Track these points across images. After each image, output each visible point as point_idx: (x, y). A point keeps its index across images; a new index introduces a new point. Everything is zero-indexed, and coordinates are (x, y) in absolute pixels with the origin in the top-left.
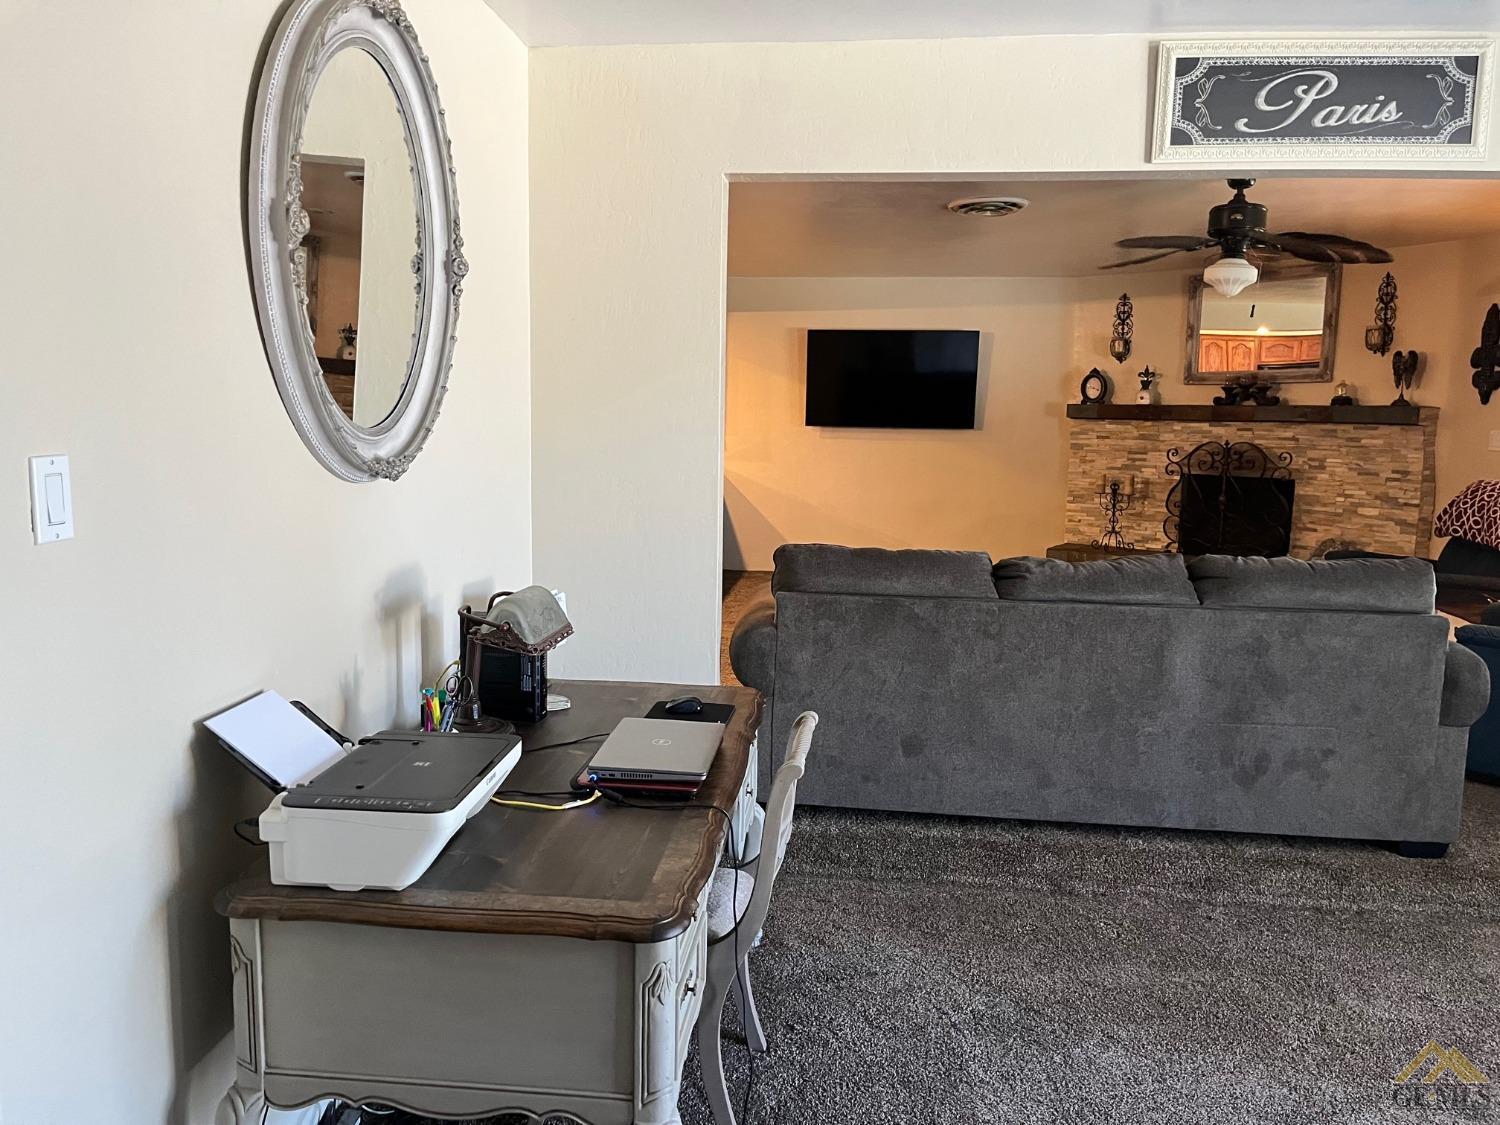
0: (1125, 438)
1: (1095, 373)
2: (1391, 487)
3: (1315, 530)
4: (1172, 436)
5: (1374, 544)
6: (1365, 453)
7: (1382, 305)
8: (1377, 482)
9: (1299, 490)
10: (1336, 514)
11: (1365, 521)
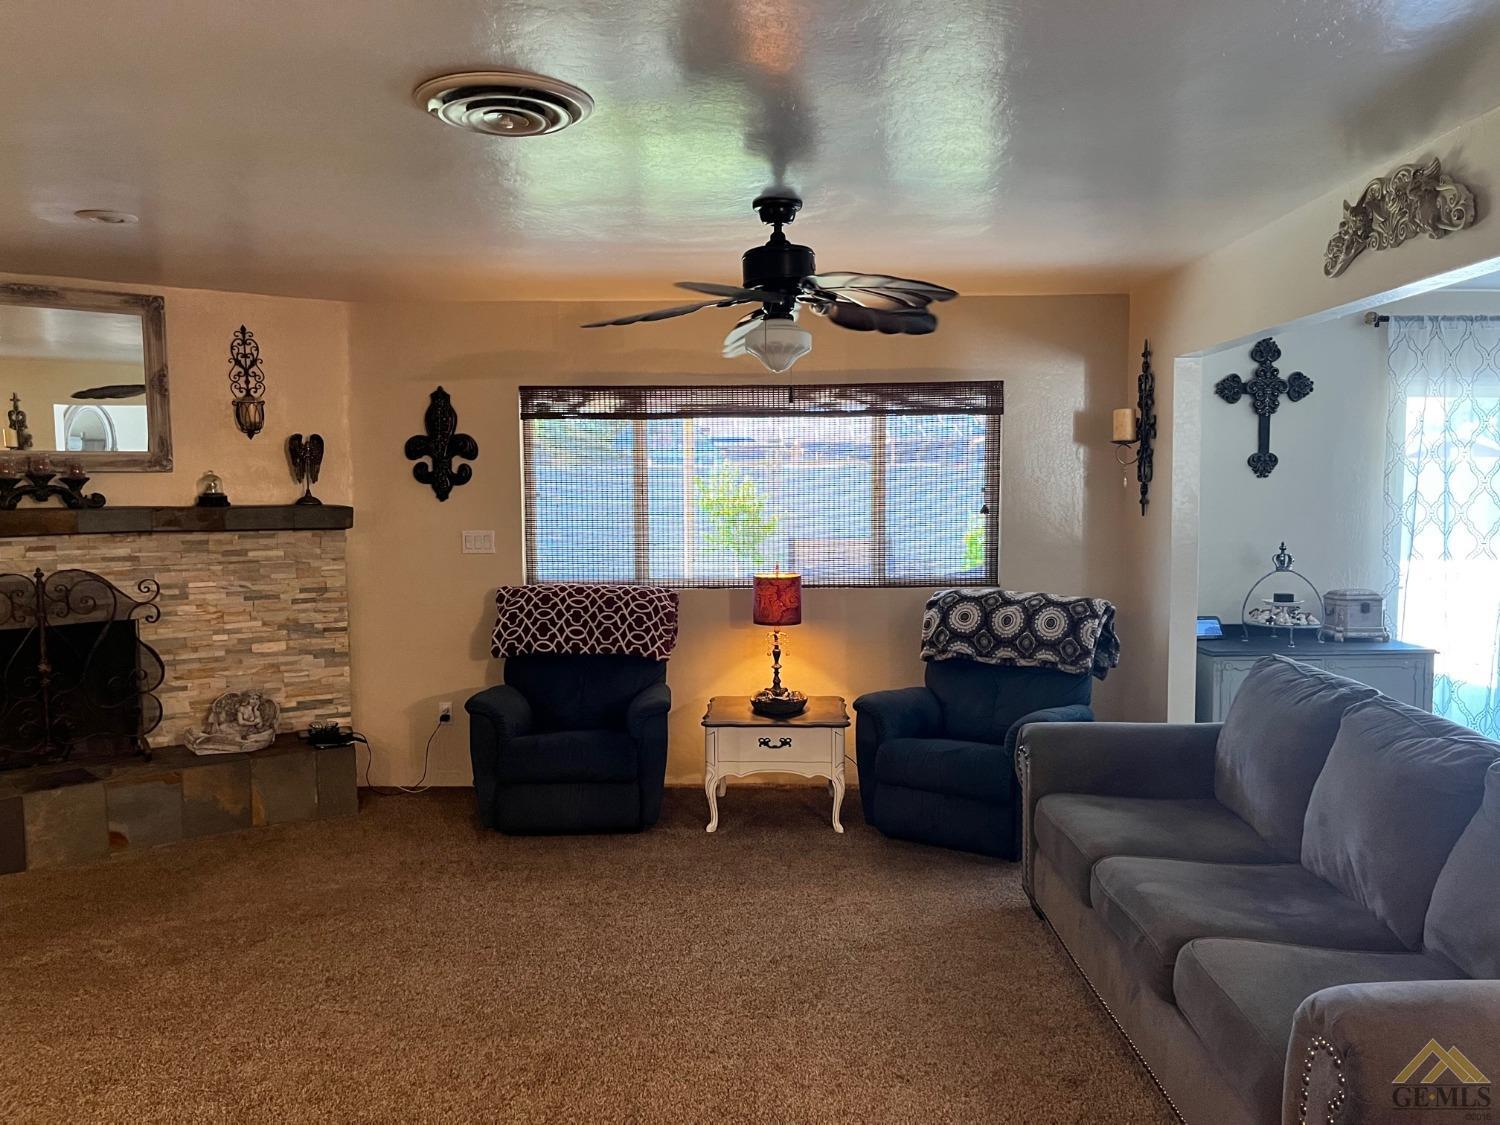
2: (301, 611)
3: (185, 688)
5: (283, 689)
6: (252, 570)
7: (238, 369)
8: (279, 606)
9: (147, 634)
10: (216, 660)
11: (263, 662)
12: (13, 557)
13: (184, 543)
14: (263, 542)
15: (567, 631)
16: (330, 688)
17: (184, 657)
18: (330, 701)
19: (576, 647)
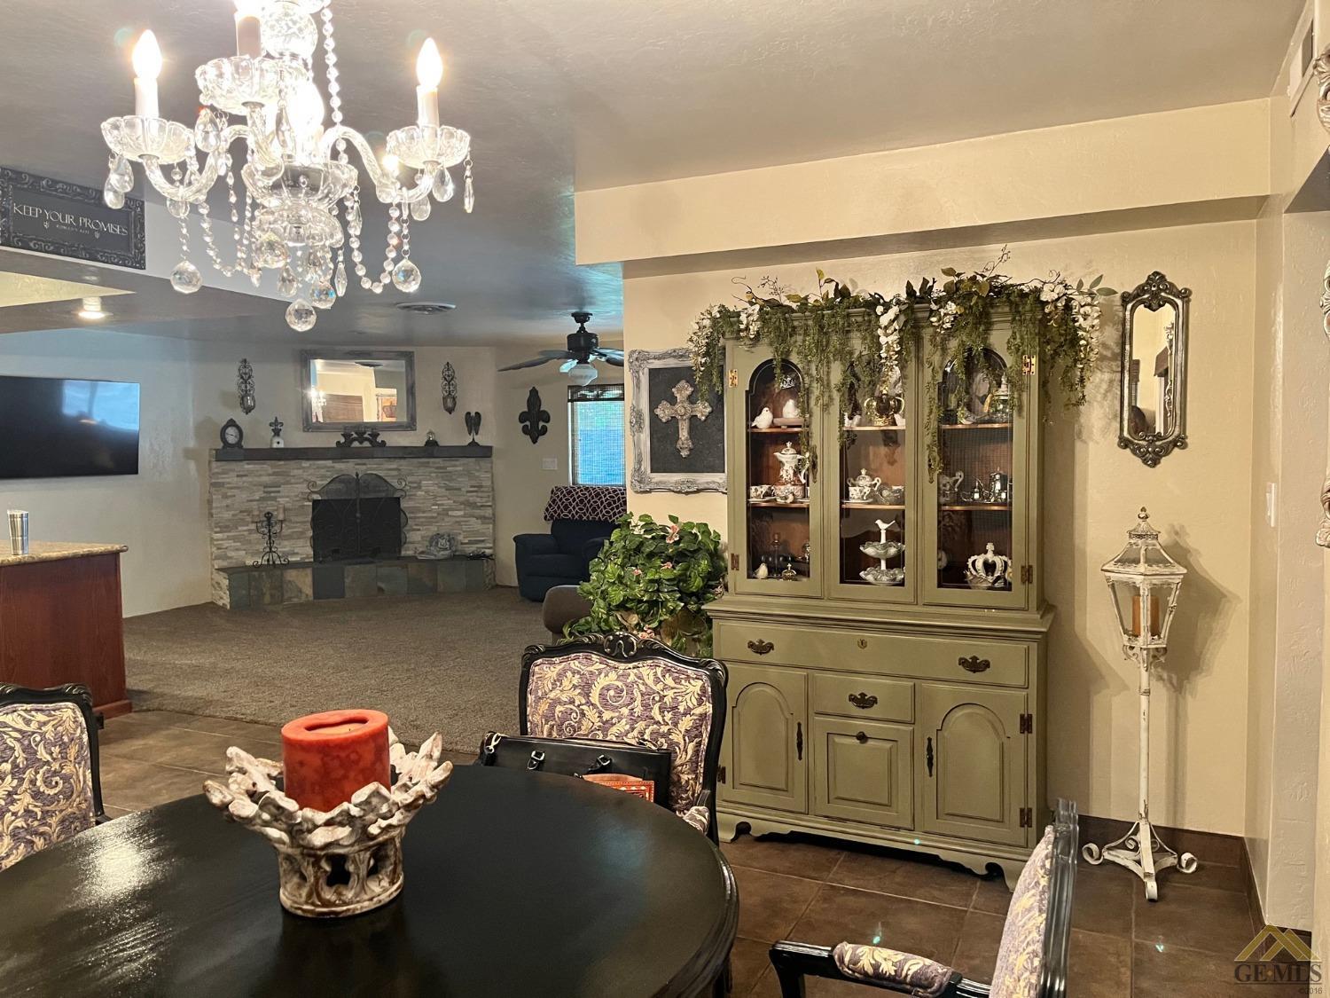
0: (261, 475)
1: (232, 423)
2: (472, 496)
3: (419, 530)
4: (300, 471)
5: (462, 533)
6: (449, 476)
7: (446, 382)
8: (461, 494)
9: (404, 504)
10: (433, 517)
11: (454, 519)
12: (349, 467)
13: (419, 462)
14: (453, 463)
15: (577, 508)
16: (483, 534)
17: (418, 515)
18: (483, 541)
19: (580, 517)
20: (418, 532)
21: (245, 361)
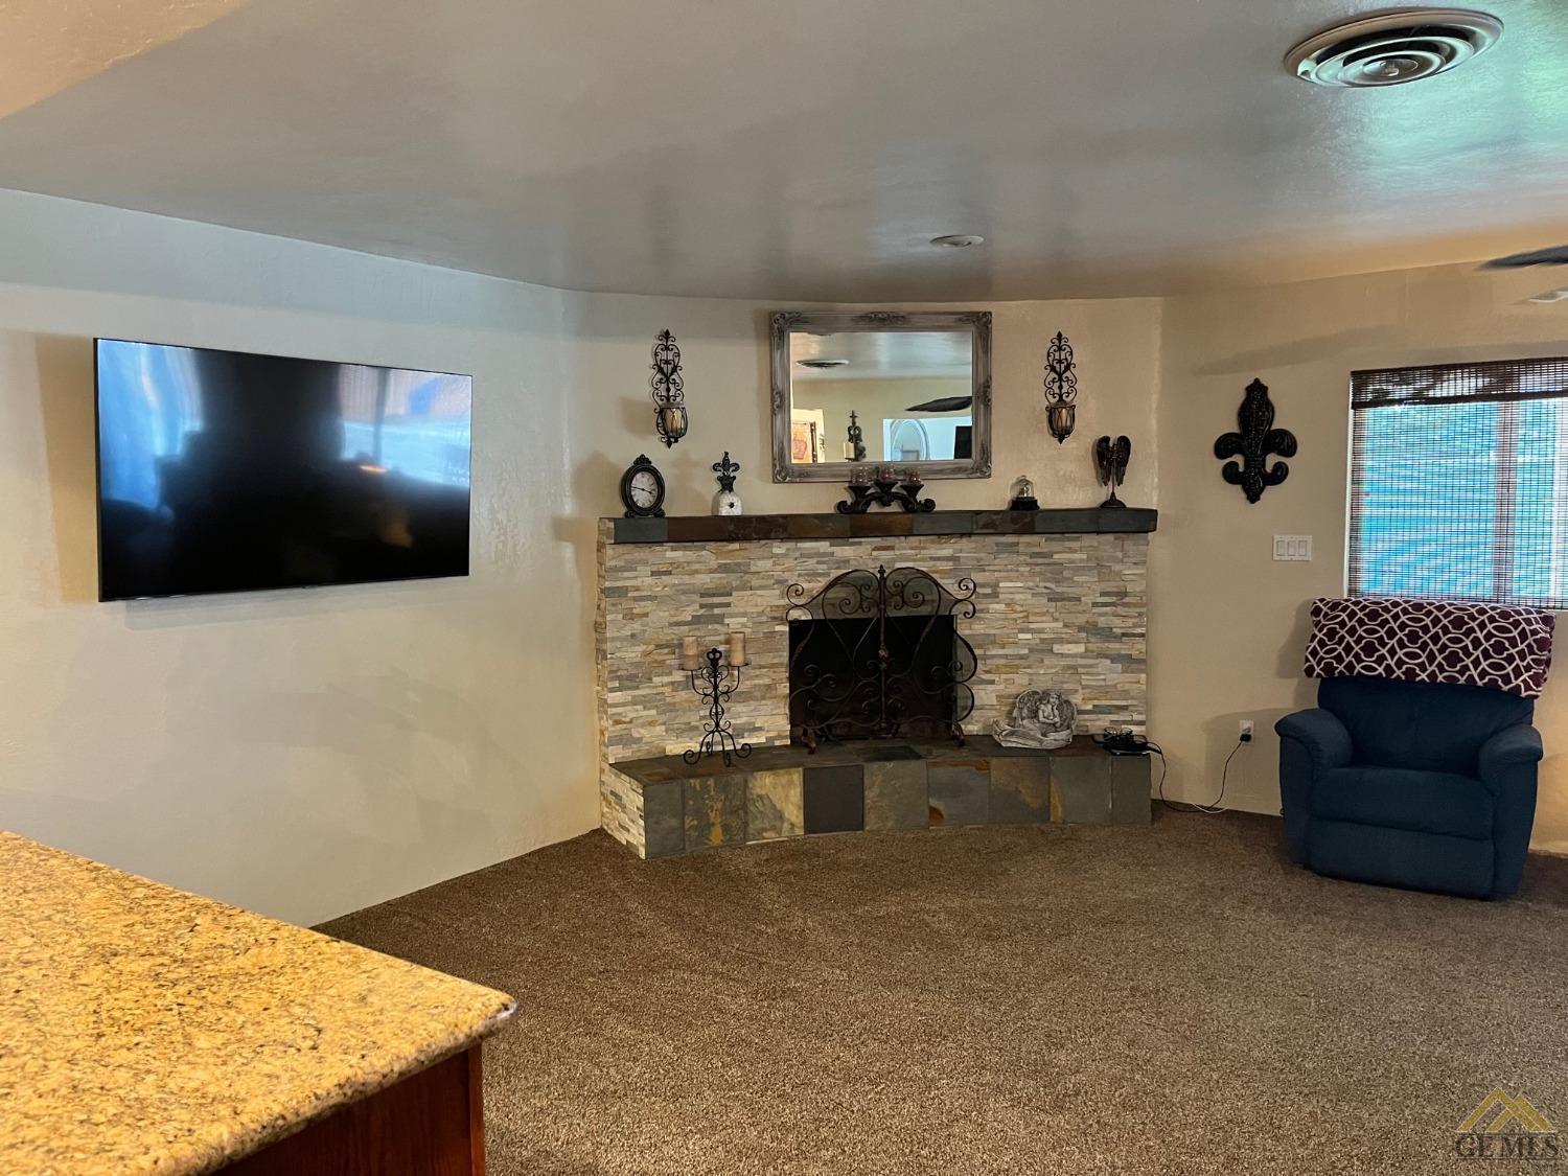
0: (696, 572)
1: (643, 465)
2: (1101, 615)
3: (992, 682)
4: (768, 563)
5: (1081, 691)
6: (1057, 573)
7: (1053, 375)
8: (1080, 608)
9: (964, 629)
10: (1022, 657)
11: (1064, 662)
12: (862, 555)
13: (997, 544)
14: (1068, 544)
15: (1400, 653)
16: (1125, 694)
17: (994, 652)
18: (1124, 708)
19: (1410, 673)
20: (990, 687)
21: (667, 335)
